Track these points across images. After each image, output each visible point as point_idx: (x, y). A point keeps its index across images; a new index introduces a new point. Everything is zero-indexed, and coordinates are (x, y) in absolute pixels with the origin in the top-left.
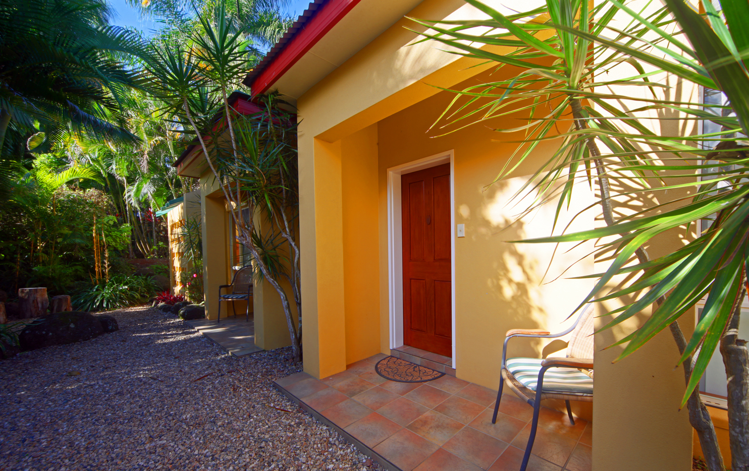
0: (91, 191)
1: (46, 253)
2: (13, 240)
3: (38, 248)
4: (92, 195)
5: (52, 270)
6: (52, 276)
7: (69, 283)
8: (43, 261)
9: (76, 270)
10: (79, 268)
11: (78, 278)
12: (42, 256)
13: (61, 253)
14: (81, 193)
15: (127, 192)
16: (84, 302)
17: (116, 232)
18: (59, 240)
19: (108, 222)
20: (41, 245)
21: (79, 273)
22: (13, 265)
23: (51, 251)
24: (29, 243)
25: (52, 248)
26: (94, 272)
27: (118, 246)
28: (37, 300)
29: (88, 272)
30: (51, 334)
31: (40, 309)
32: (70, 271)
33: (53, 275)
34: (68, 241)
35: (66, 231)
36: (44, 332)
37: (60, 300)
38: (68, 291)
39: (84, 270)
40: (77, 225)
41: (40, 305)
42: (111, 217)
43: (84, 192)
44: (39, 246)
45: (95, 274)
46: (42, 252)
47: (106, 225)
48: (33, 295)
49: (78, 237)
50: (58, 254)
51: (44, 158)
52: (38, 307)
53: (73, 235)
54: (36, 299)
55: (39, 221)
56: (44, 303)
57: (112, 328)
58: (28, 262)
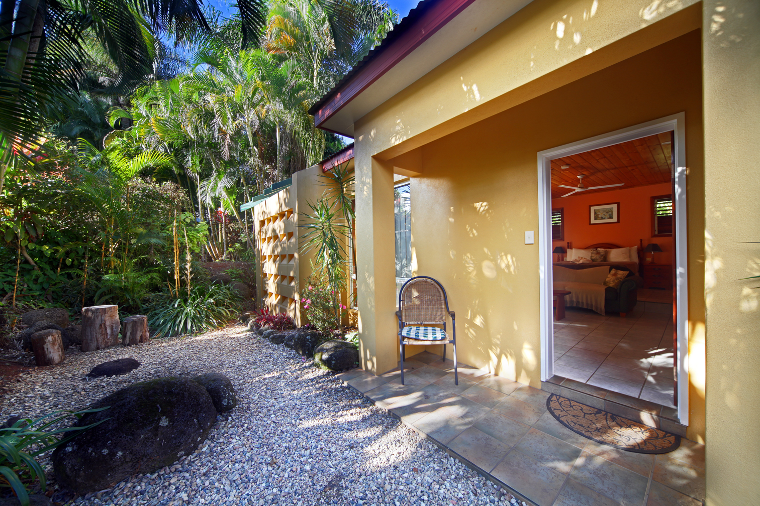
0: (168, 185)
1: (118, 256)
2: (83, 241)
3: (110, 250)
4: (168, 189)
5: (125, 278)
6: (125, 286)
7: (144, 294)
8: (115, 267)
9: (152, 278)
10: (155, 275)
11: (155, 288)
12: (114, 261)
13: (135, 256)
14: (157, 186)
15: (201, 188)
16: (163, 323)
17: (193, 232)
18: (133, 241)
19: (184, 220)
20: (113, 247)
21: (154, 281)
22: (80, 272)
23: (124, 254)
24: (100, 245)
25: (125, 251)
26: (172, 281)
27: (195, 248)
28: (105, 324)
29: (165, 281)
30: (120, 453)
31: (108, 337)
32: (145, 280)
33: (126, 284)
34: (143, 242)
35: (141, 230)
36: (105, 451)
37: (135, 322)
38: (143, 305)
39: (160, 277)
40: (154, 222)
41: (109, 331)
42: (187, 214)
43: (160, 185)
44: (111, 247)
45: (175, 284)
46: (114, 256)
47: (182, 223)
48: (100, 317)
49: (154, 237)
50: (131, 258)
51: (118, 143)
52: (107, 334)
53: (150, 234)
54: (103, 322)
55: (111, 217)
56: (114, 327)
57: (228, 403)
58: (98, 268)
